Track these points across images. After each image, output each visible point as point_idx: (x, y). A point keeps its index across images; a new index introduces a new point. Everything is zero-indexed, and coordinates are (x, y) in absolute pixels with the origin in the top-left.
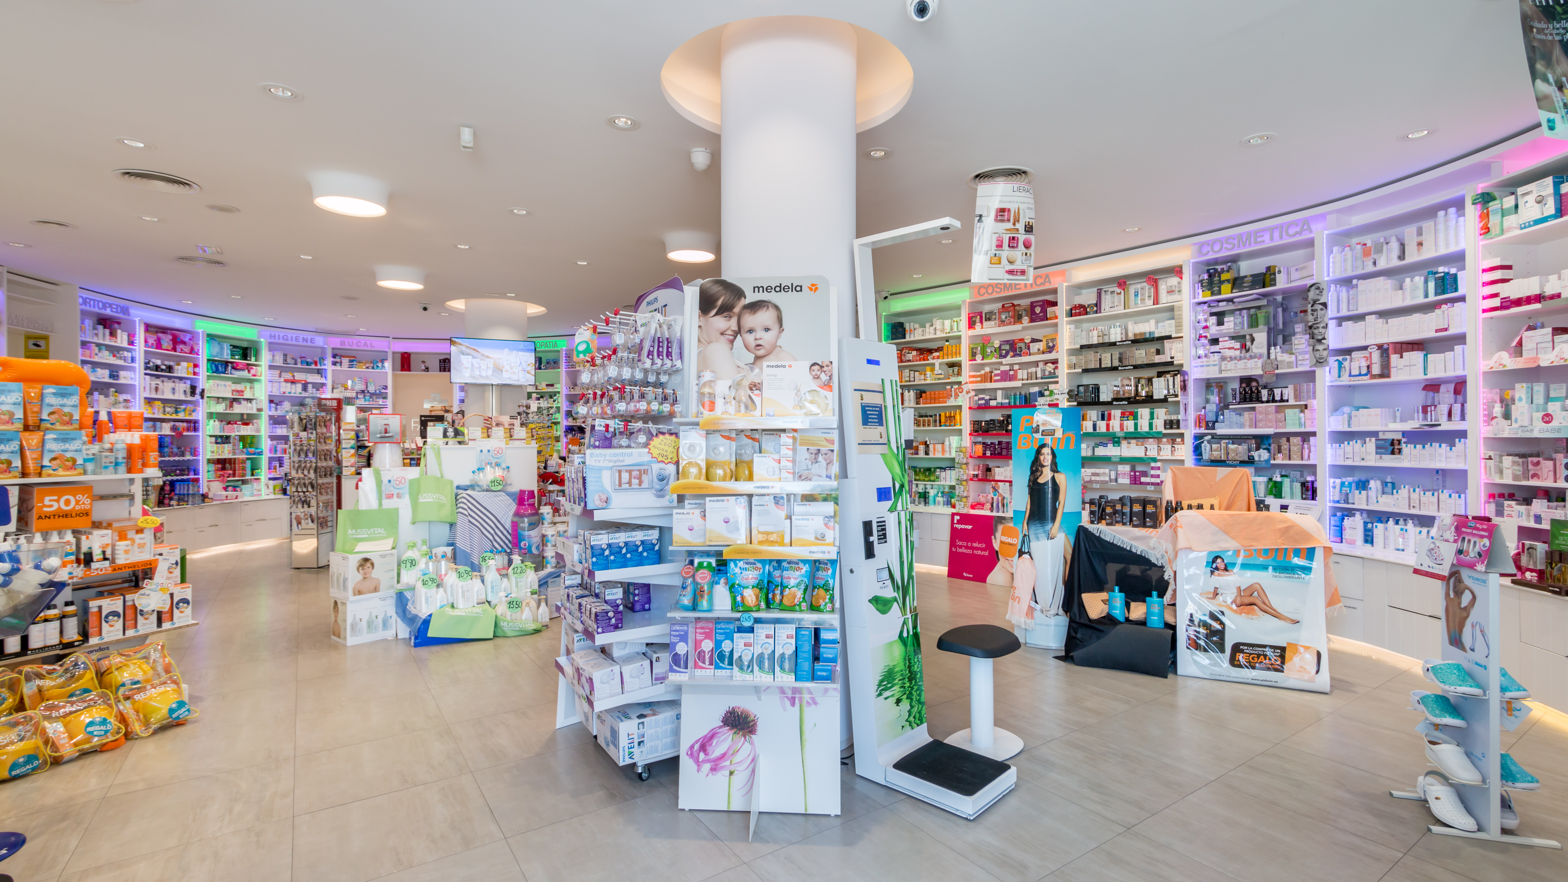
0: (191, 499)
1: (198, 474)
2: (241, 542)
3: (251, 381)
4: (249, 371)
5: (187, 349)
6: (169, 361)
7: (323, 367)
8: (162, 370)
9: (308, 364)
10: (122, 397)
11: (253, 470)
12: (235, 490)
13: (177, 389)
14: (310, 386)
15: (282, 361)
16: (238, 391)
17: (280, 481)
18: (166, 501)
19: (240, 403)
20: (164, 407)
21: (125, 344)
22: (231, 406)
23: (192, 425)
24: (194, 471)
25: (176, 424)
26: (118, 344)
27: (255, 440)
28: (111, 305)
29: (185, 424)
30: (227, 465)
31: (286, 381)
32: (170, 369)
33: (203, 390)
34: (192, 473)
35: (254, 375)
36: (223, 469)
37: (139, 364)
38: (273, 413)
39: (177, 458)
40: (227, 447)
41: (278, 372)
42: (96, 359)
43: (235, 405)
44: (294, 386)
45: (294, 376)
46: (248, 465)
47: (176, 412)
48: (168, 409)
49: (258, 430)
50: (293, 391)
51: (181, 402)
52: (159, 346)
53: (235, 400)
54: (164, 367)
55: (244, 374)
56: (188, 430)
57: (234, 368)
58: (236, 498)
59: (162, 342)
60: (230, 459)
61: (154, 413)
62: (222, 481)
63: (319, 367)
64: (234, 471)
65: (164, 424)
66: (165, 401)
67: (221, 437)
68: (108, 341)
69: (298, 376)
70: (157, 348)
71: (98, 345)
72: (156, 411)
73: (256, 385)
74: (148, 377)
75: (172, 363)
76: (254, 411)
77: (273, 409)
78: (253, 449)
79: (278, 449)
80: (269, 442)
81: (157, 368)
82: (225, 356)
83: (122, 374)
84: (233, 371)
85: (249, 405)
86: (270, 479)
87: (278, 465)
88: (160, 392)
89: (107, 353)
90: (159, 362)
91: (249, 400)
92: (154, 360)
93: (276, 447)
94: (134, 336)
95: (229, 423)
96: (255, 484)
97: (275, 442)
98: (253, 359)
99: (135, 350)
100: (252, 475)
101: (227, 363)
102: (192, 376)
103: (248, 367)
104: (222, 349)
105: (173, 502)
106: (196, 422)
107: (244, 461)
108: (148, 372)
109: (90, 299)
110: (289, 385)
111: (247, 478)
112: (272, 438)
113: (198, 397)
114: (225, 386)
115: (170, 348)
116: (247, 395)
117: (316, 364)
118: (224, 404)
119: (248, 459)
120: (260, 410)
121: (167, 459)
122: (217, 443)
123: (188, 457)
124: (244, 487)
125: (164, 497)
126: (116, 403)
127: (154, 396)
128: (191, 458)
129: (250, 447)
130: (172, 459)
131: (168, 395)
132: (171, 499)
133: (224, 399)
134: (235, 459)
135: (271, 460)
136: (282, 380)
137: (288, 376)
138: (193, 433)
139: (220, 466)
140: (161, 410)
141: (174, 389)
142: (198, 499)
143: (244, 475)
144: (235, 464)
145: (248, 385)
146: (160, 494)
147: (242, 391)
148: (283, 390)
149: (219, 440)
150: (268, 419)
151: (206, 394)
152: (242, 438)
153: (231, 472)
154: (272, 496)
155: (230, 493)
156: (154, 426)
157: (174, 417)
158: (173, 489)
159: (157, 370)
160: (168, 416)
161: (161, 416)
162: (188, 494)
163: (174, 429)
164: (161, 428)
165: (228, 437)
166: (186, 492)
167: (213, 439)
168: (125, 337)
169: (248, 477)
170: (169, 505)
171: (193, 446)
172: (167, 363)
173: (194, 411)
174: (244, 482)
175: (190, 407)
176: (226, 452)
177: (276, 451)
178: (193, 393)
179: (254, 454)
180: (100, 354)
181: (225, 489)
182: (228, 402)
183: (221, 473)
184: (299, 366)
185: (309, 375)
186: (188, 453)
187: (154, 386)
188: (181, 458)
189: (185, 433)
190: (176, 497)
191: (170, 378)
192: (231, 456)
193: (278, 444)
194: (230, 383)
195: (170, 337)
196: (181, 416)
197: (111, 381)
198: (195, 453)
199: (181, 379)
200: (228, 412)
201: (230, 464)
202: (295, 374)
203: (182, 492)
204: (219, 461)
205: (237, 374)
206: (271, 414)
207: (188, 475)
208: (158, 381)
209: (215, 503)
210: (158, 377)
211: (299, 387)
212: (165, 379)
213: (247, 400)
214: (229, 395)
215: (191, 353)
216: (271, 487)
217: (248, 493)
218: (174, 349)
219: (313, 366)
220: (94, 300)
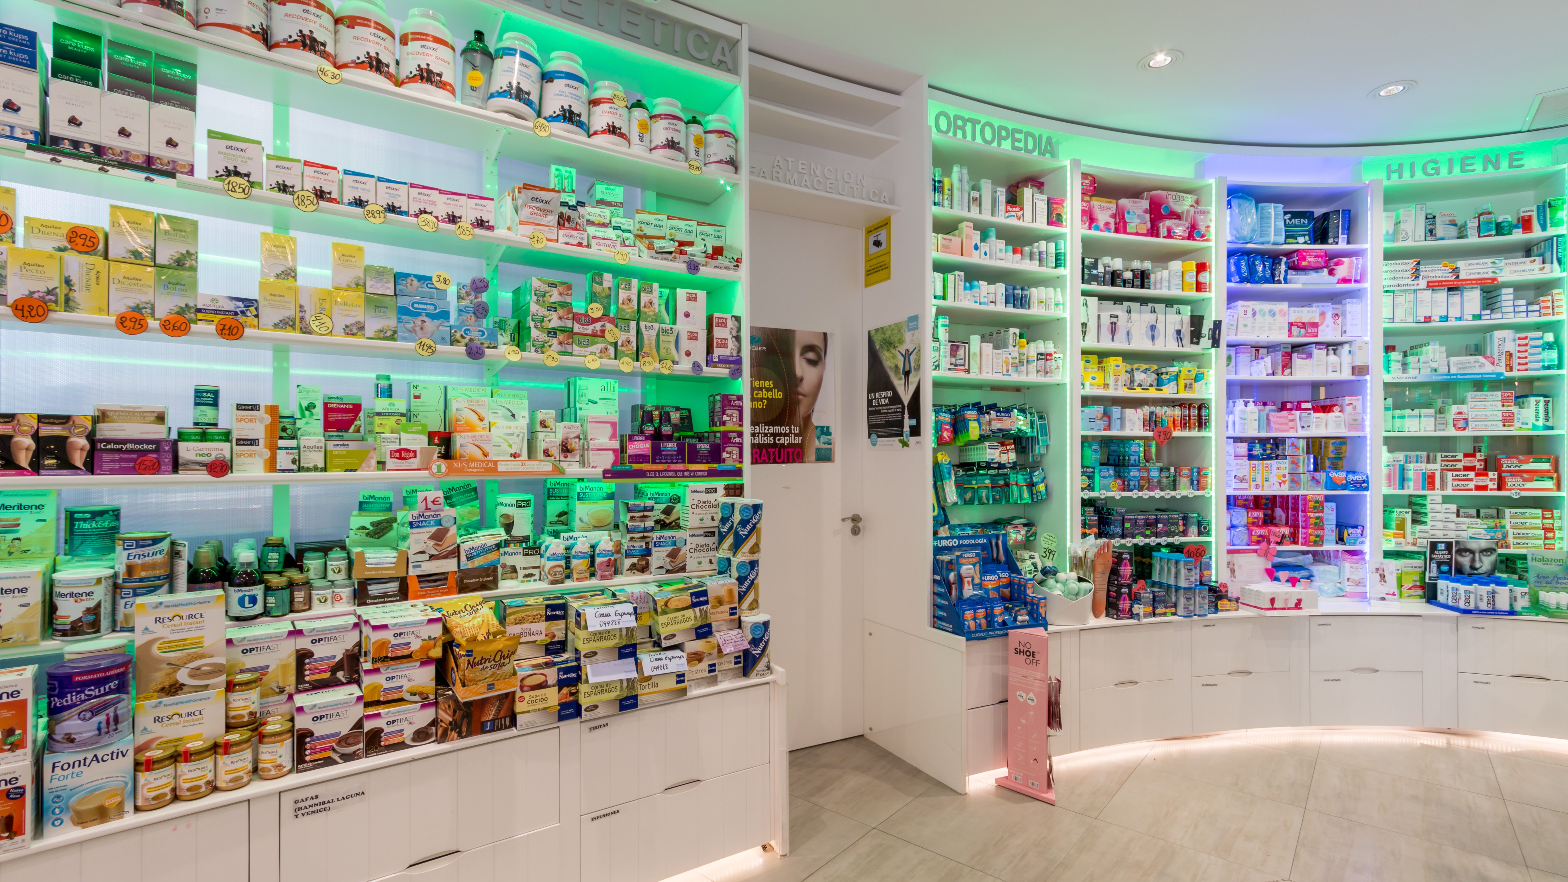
0: (1182, 601)
1: (1208, 534)
2: (1310, 723)
3: (1334, 297)
4: (1331, 272)
5: (1180, 229)
6: (1142, 260)
7: (1551, 232)
8: (1124, 283)
9: (1500, 229)
10: (1033, 349)
11: (1341, 526)
12: (1293, 581)
13: (1160, 326)
14: (1507, 295)
15: (1421, 231)
16: (1303, 325)
17: (1419, 562)
18: (1124, 605)
19: (1310, 356)
20: (1131, 372)
21: (1041, 224)
22: (1287, 364)
23: (1194, 412)
24: (1199, 524)
25: (1159, 410)
26: (1026, 223)
27: (1347, 450)
28: (1011, 134)
29: (1177, 412)
30: (1279, 512)
31: (1433, 286)
32: (1142, 278)
33: (1217, 325)
34: (1194, 529)
35: (1345, 281)
36: (1270, 520)
37: (1071, 271)
38: (1395, 375)
39: (1157, 494)
40: (1279, 469)
41: (1410, 264)
42: (975, 259)
43: (1297, 361)
44: (1456, 299)
45: (1455, 271)
46: (1330, 515)
47: (1159, 383)
48: (1139, 377)
49: (1357, 424)
50: (1455, 312)
51: (1171, 358)
52: (1121, 226)
53: (1295, 347)
54: (1128, 275)
55: (1320, 280)
56: (1185, 424)
57: (1294, 267)
58: (1298, 605)
59: (1127, 217)
60: (1285, 498)
61: (1106, 386)
62: (1266, 554)
63: (1537, 233)
64: (1295, 527)
65: (1129, 412)
66: (1129, 357)
67: (1263, 441)
68: (1004, 218)
69: (1469, 269)
70: (1117, 231)
71: (983, 229)
72: (1111, 381)
73: (1351, 307)
74: (1093, 301)
75: (1147, 265)
76: (1346, 375)
77: (1395, 366)
78: (1343, 474)
79: (1410, 474)
80: (1386, 456)
81: (1114, 277)
82: (1272, 238)
83: (1035, 293)
84: (1292, 275)
85: (1332, 358)
86: (1388, 554)
87: (1409, 517)
88: (1121, 334)
89: (1001, 244)
90: (1117, 264)
91: (1333, 347)
92: (1107, 260)
93: (1403, 469)
94: (1061, 202)
95: (1283, 407)
96: (1348, 566)
97: (1400, 456)
98: (1342, 238)
99: (1061, 236)
100: (1341, 540)
101: (1274, 258)
102: (1193, 294)
103: (1330, 262)
104: (1263, 218)
105: (1138, 609)
106: (1202, 406)
107: (1319, 506)
108: (1094, 287)
109: (965, 121)
110: (1442, 295)
111: (1325, 547)
112: (1394, 443)
113: (1205, 342)
114: (1273, 314)
115: (1144, 230)
116: (1327, 333)
117: (1526, 224)
118: (1268, 359)
119: (1328, 499)
120: (1360, 370)
121: (1135, 494)
122: (1251, 457)
123: (1185, 491)
124: (1318, 569)
125: (1119, 594)
126: (1021, 362)
127: (1107, 344)
128: (1189, 492)
129: (1335, 467)
130: (1146, 494)
131: (1141, 343)
132: (1135, 598)
133: (1271, 348)
134: (1296, 497)
135: (1389, 503)
136: (1423, 283)
137: (1439, 271)
138: (1195, 433)
139: (1260, 514)
140: (1125, 377)
141: (1153, 328)
142: (1202, 600)
143: (1320, 541)
144: (1296, 509)
145: (1329, 309)
146: (1110, 583)
147: (1315, 325)
148: (1424, 312)
149: (1258, 450)
150: (1381, 393)
151: (1225, 337)
152: (1314, 445)
153: (1286, 531)
154: (1395, 606)
155: (1281, 589)
156: (1107, 415)
157: (1152, 393)
158: (1143, 572)
159: (1113, 283)
160: (1138, 393)
161: (1123, 392)
162: (1178, 589)
163: (1152, 422)
164: (1122, 419)
165: (1278, 442)
166: (1172, 582)
167: (1243, 448)
168: (1042, 206)
169: (1330, 546)
170: (1131, 615)
171: (1196, 465)
172: (1137, 265)
173: (1197, 379)
174: (1319, 557)
175: (1186, 367)
176: (1274, 479)
177: (1403, 479)
178: (1196, 336)
179: (1344, 487)
180: (984, 247)
181: (1271, 574)
182: (1279, 356)
183: (1263, 531)
184: (1473, 239)
185: (1501, 262)
186: (1184, 481)
187: (1106, 321)
188: (1168, 494)
189: (1176, 434)
190: (1147, 595)
191: (1144, 301)
192: (1285, 490)
193: (1408, 460)
194: (1284, 306)
195: (1146, 204)
196: (1168, 391)
197: (1010, 309)
198: (1198, 482)
199: (1169, 302)
200: (1279, 378)
201: (1285, 509)
202: (1461, 264)
203: (1164, 581)
204: (1257, 502)
205: (1300, 282)
206: (1388, 378)
207: (1184, 533)
208: (1120, 310)
209: (1243, 612)
210: (1118, 299)
211: (1473, 298)
212: (1135, 306)
213: (1328, 345)
214: (1280, 336)
215: (1190, 237)
216: (1392, 579)
217: (1328, 587)
218: (1154, 231)
219: (1518, 236)
220: (975, 122)
